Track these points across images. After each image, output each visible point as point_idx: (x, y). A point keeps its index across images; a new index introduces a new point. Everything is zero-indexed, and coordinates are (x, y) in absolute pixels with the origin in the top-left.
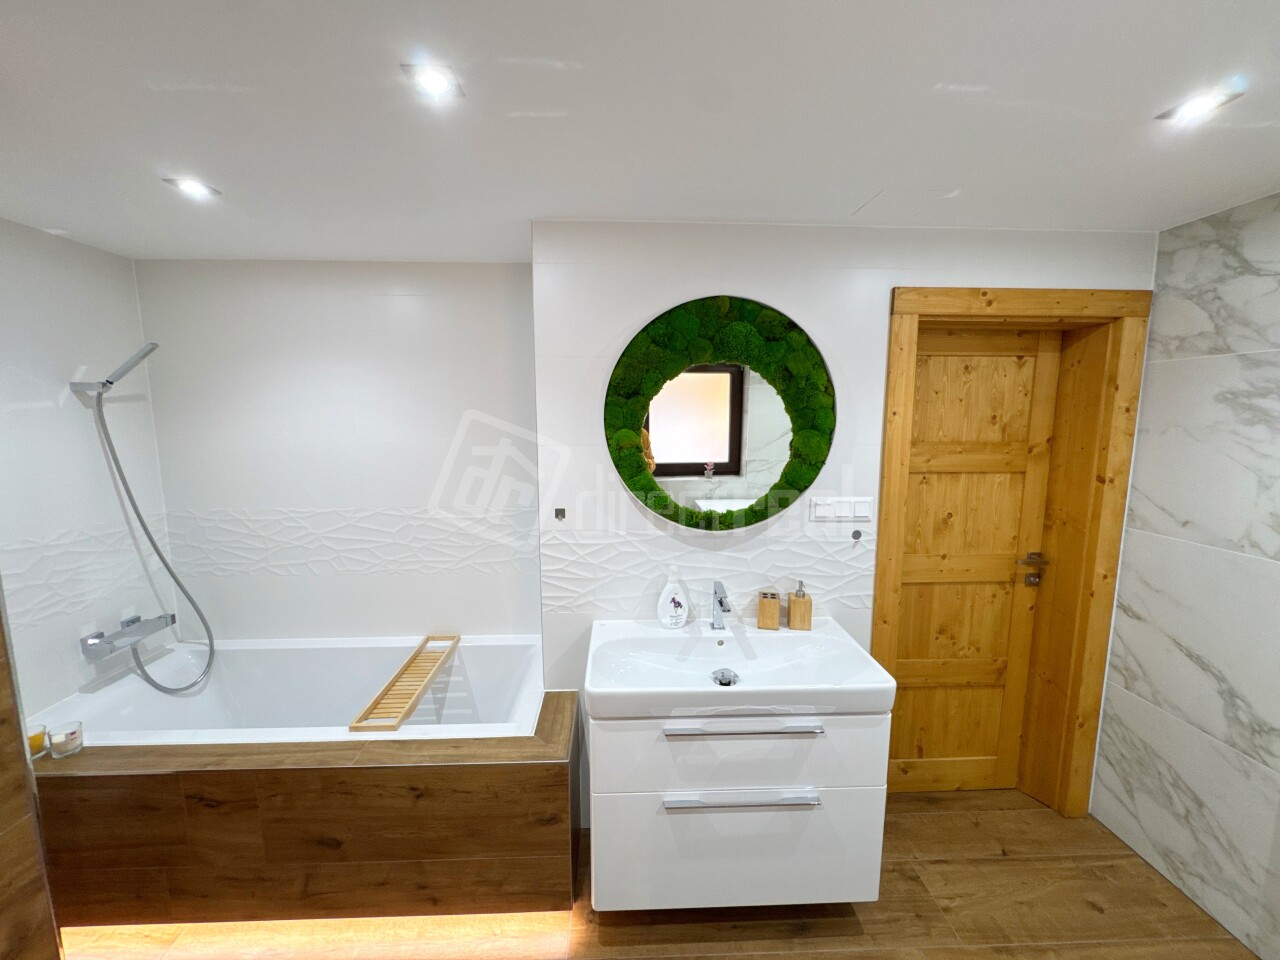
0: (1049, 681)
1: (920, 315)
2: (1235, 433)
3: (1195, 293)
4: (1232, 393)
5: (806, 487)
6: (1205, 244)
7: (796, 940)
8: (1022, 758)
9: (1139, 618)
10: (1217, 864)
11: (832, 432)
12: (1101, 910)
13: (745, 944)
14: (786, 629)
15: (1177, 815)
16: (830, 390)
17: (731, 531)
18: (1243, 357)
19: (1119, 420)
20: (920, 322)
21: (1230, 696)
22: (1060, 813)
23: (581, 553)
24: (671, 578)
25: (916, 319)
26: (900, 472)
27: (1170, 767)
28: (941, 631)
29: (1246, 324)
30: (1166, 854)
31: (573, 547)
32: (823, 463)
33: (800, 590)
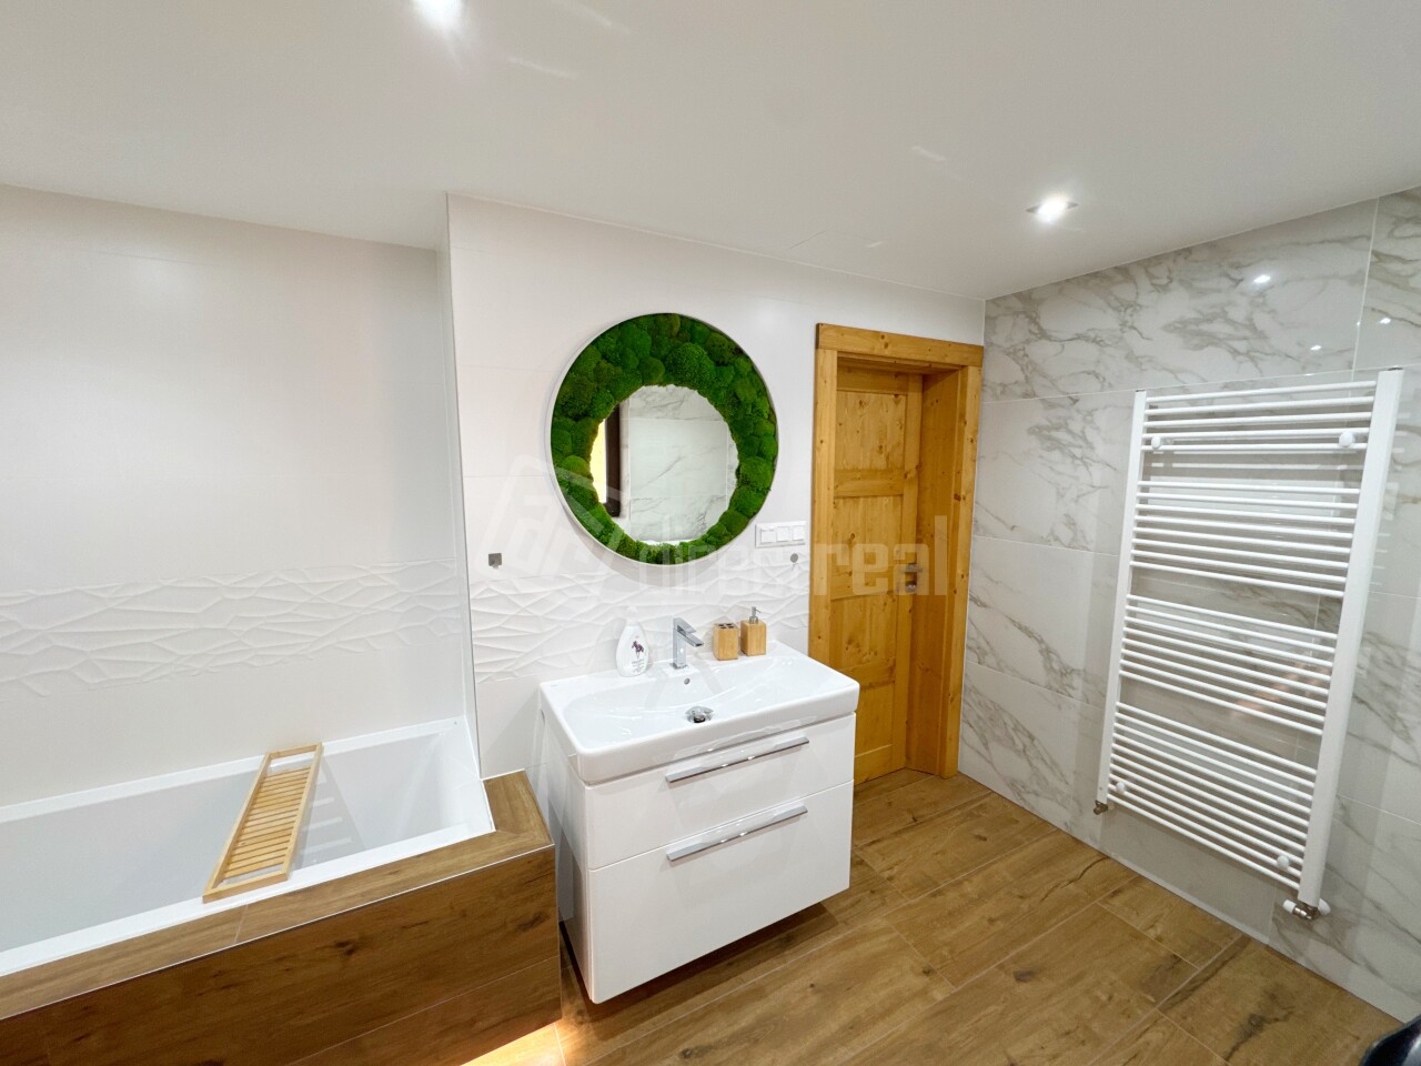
0: (927, 670)
1: (839, 352)
2: (1041, 457)
3: (1011, 350)
4: (1037, 427)
5: (755, 514)
6: (1017, 313)
7: (787, 952)
8: (908, 742)
9: (985, 606)
10: (1044, 778)
11: (775, 458)
12: (985, 839)
13: (743, 976)
14: (744, 657)
15: (1017, 751)
16: (772, 417)
17: (686, 564)
18: (1043, 400)
19: (967, 447)
20: (839, 358)
21: (1047, 652)
22: (941, 777)
23: (523, 605)
24: (629, 621)
25: (835, 354)
26: (827, 495)
27: (1011, 717)
28: (850, 642)
29: (1045, 376)
30: (1012, 784)
31: (513, 599)
32: (769, 489)
33: (754, 616)
